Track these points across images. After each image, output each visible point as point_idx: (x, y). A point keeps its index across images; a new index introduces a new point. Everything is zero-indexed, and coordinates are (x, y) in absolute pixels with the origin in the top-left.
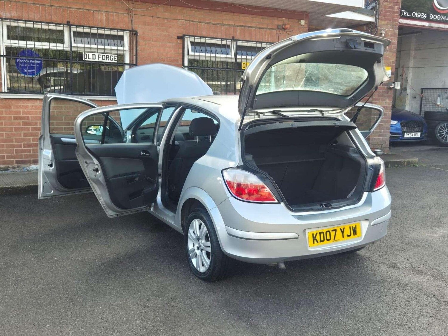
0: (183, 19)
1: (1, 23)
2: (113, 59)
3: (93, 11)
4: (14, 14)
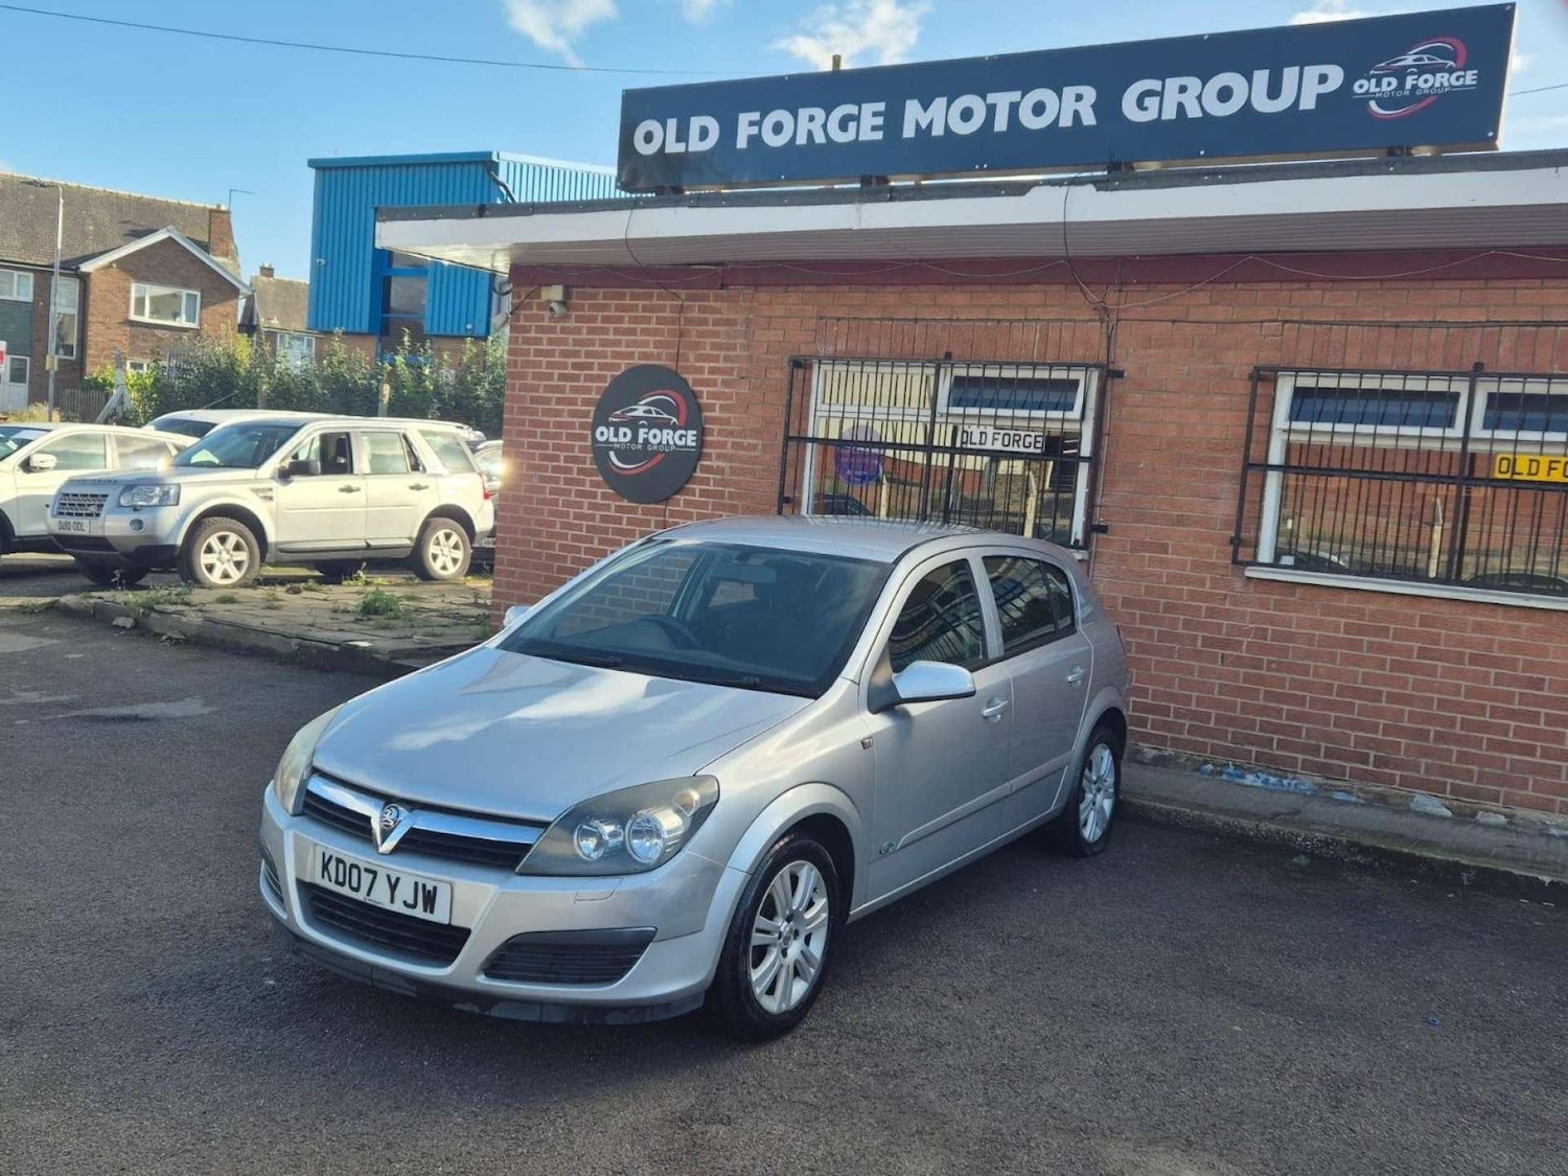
0: (1277, 321)
1: (816, 366)
2: (1030, 443)
3: (1011, 321)
4: (841, 347)
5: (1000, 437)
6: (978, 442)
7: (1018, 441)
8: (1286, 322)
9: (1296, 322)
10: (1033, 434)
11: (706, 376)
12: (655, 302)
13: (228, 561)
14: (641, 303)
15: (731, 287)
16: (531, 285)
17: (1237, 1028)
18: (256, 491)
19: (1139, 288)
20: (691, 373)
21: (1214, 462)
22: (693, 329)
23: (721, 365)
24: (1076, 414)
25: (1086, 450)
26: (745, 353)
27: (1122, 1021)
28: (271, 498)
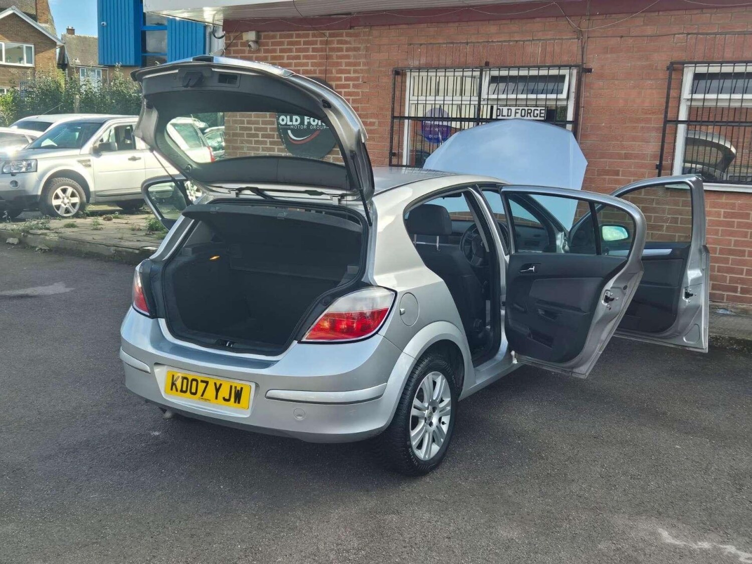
0: (683, 33)
1: (408, 74)
2: (537, 114)
3: (524, 41)
4: (423, 61)
5: (520, 111)
6: (506, 115)
7: (530, 113)
8: (688, 34)
9: (695, 34)
10: (539, 109)
11: (343, 82)
12: (311, 39)
13: (68, 203)
14: (302, 40)
15: (356, 28)
16: (236, 31)
17: (678, 447)
18: (79, 161)
19: (601, 17)
20: (333, 81)
21: (648, 121)
22: (334, 54)
23: (352, 75)
24: (564, 96)
25: (570, 116)
26: (365, 68)
27: (612, 446)
28: (90, 166)
